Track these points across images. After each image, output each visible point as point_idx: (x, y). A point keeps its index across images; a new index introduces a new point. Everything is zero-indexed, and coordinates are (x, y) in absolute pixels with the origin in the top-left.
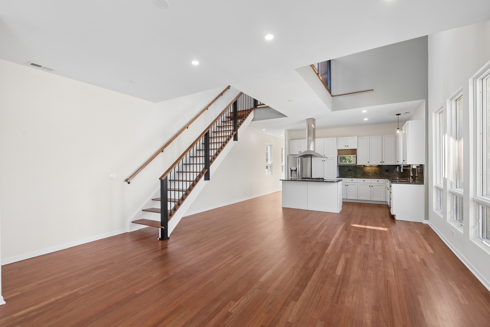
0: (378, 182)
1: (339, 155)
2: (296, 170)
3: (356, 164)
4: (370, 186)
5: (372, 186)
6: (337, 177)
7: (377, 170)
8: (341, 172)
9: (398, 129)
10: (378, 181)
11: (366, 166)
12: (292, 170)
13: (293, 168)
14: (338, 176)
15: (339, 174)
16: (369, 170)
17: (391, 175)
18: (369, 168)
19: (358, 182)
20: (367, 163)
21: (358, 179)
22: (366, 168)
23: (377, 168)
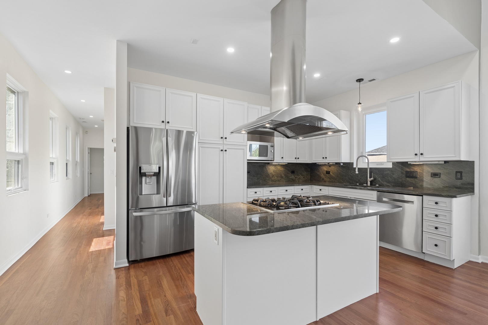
2: (158, 174)
3: (274, 160)
7: (282, 171)
16: (273, 172)
17: (297, 179)
18: (273, 168)
19: (264, 196)
20: (281, 159)
21: (264, 188)
22: (270, 168)
23: (282, 167)
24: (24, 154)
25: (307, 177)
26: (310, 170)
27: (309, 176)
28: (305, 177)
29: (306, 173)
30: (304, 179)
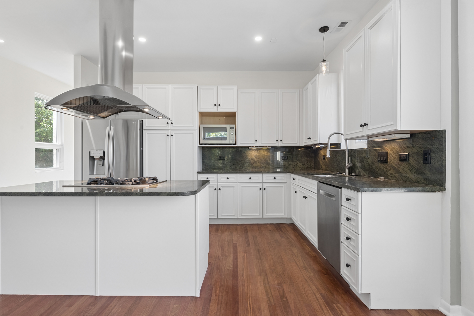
0: (274, 181)
1: (202, 124)
2: (103, 158)
3: (235, 144)
4: (261, 189)
5: (265, 189)
6: (198, 173)
7: (269, 156)
8: (206, 161)
9: (324, 61)
10: (275, 178)
11: (251, 149)
12: (92, 159)
13: (97, 154)
14: (201, 169)
15: (203, 165)
16: (255, 157)
17: (291, 166)
18: (255, 153)
19: (239, 182)
20: (255, 142)
21: (239, 174)
22: (250, 153)
23: (269, 152)
24: (62, 145)
25: (309, 164)
26: (313, 155)
27: (313, 163)
28: (306, 164)
29: (306, 159)
30: (303, 166)
